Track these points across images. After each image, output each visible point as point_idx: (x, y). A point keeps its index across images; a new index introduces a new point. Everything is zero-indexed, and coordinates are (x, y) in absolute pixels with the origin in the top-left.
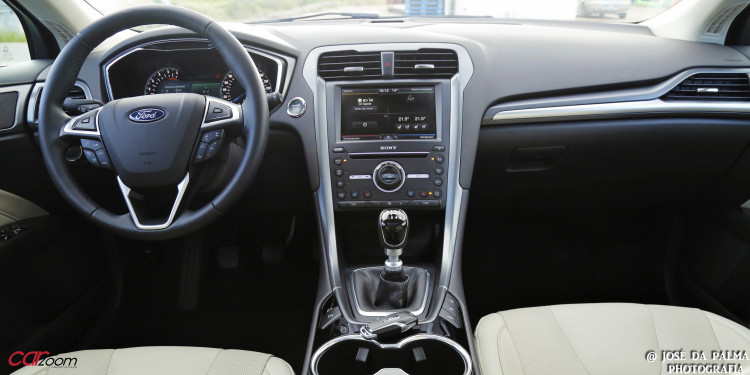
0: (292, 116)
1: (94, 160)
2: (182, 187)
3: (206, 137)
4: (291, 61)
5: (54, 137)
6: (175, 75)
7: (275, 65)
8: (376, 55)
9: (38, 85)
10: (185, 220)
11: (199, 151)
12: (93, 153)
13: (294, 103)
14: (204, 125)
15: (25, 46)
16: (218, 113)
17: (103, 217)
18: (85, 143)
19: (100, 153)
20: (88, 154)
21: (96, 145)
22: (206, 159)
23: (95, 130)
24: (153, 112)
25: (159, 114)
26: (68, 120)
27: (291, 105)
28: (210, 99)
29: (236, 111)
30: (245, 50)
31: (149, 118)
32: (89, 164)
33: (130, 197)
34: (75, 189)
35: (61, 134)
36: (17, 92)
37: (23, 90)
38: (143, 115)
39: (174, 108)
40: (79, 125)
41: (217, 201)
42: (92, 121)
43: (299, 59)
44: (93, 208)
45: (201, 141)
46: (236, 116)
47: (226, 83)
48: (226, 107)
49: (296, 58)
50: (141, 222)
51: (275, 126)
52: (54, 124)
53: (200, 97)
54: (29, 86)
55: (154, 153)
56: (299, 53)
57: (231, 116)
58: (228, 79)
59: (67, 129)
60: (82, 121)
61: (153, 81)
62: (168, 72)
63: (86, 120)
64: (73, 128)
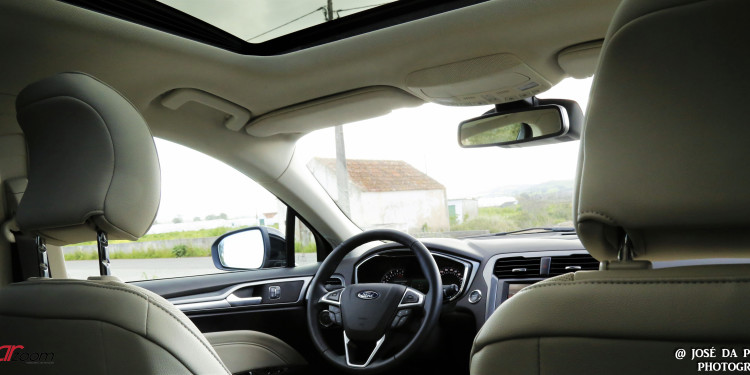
0: (471, 303)
1: (333, 319)
2: (379, 343)
3: (400, 313)
4: (476, 264)
5: (315, 302)
7: (463, 266)
8: (537, 260)
10: (375, 365)
11: (394, 321)
12: (334, 316)
13: (473, 293)
14: (400, 305)
15: (315, 254)
16: (411, 299)
17: (329, 355)
18: (331, 308)
19: (338, 315)
20: (331, 315)
21: (336, 310)
22: (398, 326)
23: (338, 301)
24: (372, 294)
25: (375, 295)
26: (326, 293)
28: (408, 289)
29: (421, 298)
30: (430, 254)
32: (330, 321)
33: (348, 345)
35: (319, 301)
36: (304, 282)
37: (307, 280)
39: (384, 291)
41: (397, 356)
43: (483, 263)
45: (396, 315)
48: (415, 295)
49: (480, 262)
50: (351, 362)
52: (318, 296)
53: (402, 287)
54: (312, 277)
59: (323, 299)
60: (332, 295)
61: (387, 277)
62: (397, 271)
63: (335, 295)
64: (327, 298)
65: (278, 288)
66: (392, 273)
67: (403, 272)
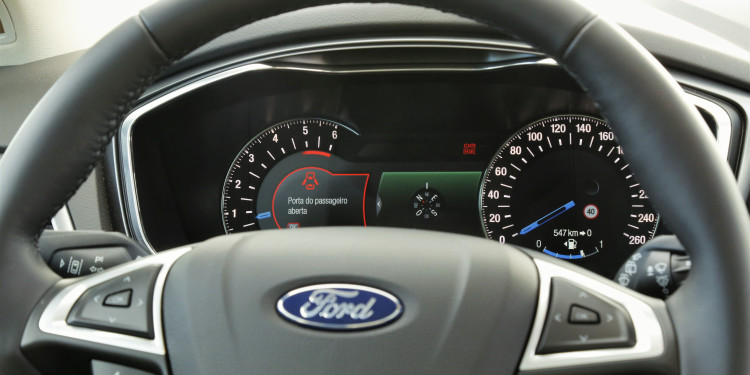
6: (327, 140)
14: (533, 361)
24: (363, 298)
25: (383, 307)
31: (347, 319)
35: (27, 340)
38: (324, 301)
42: (139, 302)
46: (649, 343)
47: (500, 172)
57: (631, 342)
58: (507, 160)
61: (252, 160)
62: (305, 131)
63: (120, 299)
64: (72, 319)
66: (275, 139)
67: (334, 135)
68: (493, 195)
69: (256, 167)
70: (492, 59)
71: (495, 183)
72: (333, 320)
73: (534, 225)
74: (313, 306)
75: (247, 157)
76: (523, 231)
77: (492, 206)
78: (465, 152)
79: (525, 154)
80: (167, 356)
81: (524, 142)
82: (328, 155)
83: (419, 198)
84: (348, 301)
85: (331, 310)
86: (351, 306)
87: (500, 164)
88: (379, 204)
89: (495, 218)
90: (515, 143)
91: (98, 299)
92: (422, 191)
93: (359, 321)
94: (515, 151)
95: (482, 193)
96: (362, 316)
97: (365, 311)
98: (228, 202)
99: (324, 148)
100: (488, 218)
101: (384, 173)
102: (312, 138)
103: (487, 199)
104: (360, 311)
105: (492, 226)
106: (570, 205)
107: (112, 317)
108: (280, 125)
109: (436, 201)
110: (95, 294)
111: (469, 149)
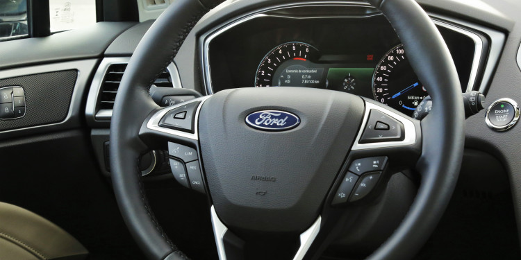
0: (494, 129)
1: (182, 176)
2: (307, 238)
3: (358, 166)
4: (497, 38)
5: (131, 134)
6: (304, 53)
7: (471, 44)
9: (106, 62)
11: (343, 186)
12: (183, 165)
13: (498, 106)
14: (357, 146)
16: (383, 130)
18: (173, 149)
19: (193, 167)
20: (174, 165)
21: (188, 154)
22: (353, 199)
23: (192, 132)
24: (282, 116)
25: (291, 121)
26: (155, 111)
27: (493, 110)
28: (371, 105)
29: (411, 131)
30: (432, 23)
31: (275, 125)
32: (173, 181)
33: (225, 241)
34: (145, 216)
35: (142, 132)
36: (76, 70)
37: (85, 68)
38: (266, 118)
40: (171, 121)
42: (189, 117)
43: (511, 36)
44: (167, 250)
45: (347, 170)
46: (410, 139)
47: (383, 68)
48: (395, 122)
49: (506, 32)
51: (472, 144)
52: (133, 113)
53: (355, 100)
54: (94, 62)
55: (273, 180)
56: (513, 24)
57: (402, 138)
58: (387, 63)
59: (152, 125)
60: (175, 114)
61: (269, 62)
62: (294, 48)
63: (181, 115)
64: (161, 123)
65: (19, 91)
66: (280, 52)
67: (307, 50)
68: (379, 79)
69: (271, 65)
70: (368, 12)
71: (380, 73)
72: (269, 126)
73: (399, 94)
74: (261, 120)
75: (267, 60)
76: (394, 97)
77: (379, 84)
78: (368, 59)
79: (395, 60)
80: (199, 140)
81: (395, 54)
82: (305, 60)
83: (346, 80)
84: (276, 117)
85: (268, 122)
86: (277, 120)
87: (383, 64)
88: (327, 83)
89: (380, 90)
90: (391, 55)
91: (172, 116)
92: (347, 77)
93: (280, 126)
94: (390, 58)
95: (374, 79)
96: (281, 125)
97: (282, 122)
98: (258, 81)
99: (303, 57)
100: (377, 90)
101: (330, 69)
102: (297, 51)
103: (376, 81)
104: (280, 122)
105: (378, 94)
106: (416, 84)
107: (177, 123)
108: (282, 45)
109: (353, 82)
110: (172, 113)
111: (370, 58)
